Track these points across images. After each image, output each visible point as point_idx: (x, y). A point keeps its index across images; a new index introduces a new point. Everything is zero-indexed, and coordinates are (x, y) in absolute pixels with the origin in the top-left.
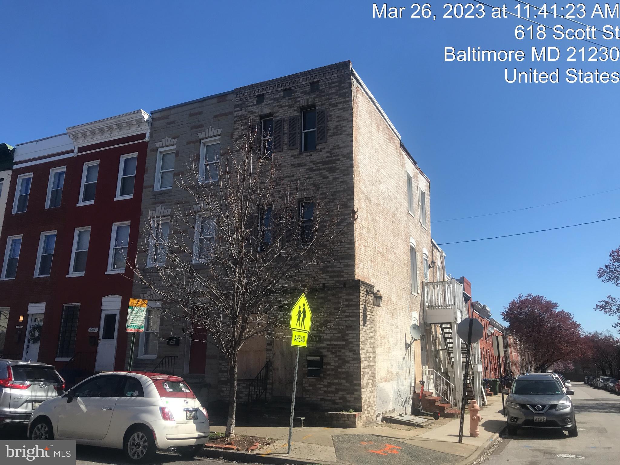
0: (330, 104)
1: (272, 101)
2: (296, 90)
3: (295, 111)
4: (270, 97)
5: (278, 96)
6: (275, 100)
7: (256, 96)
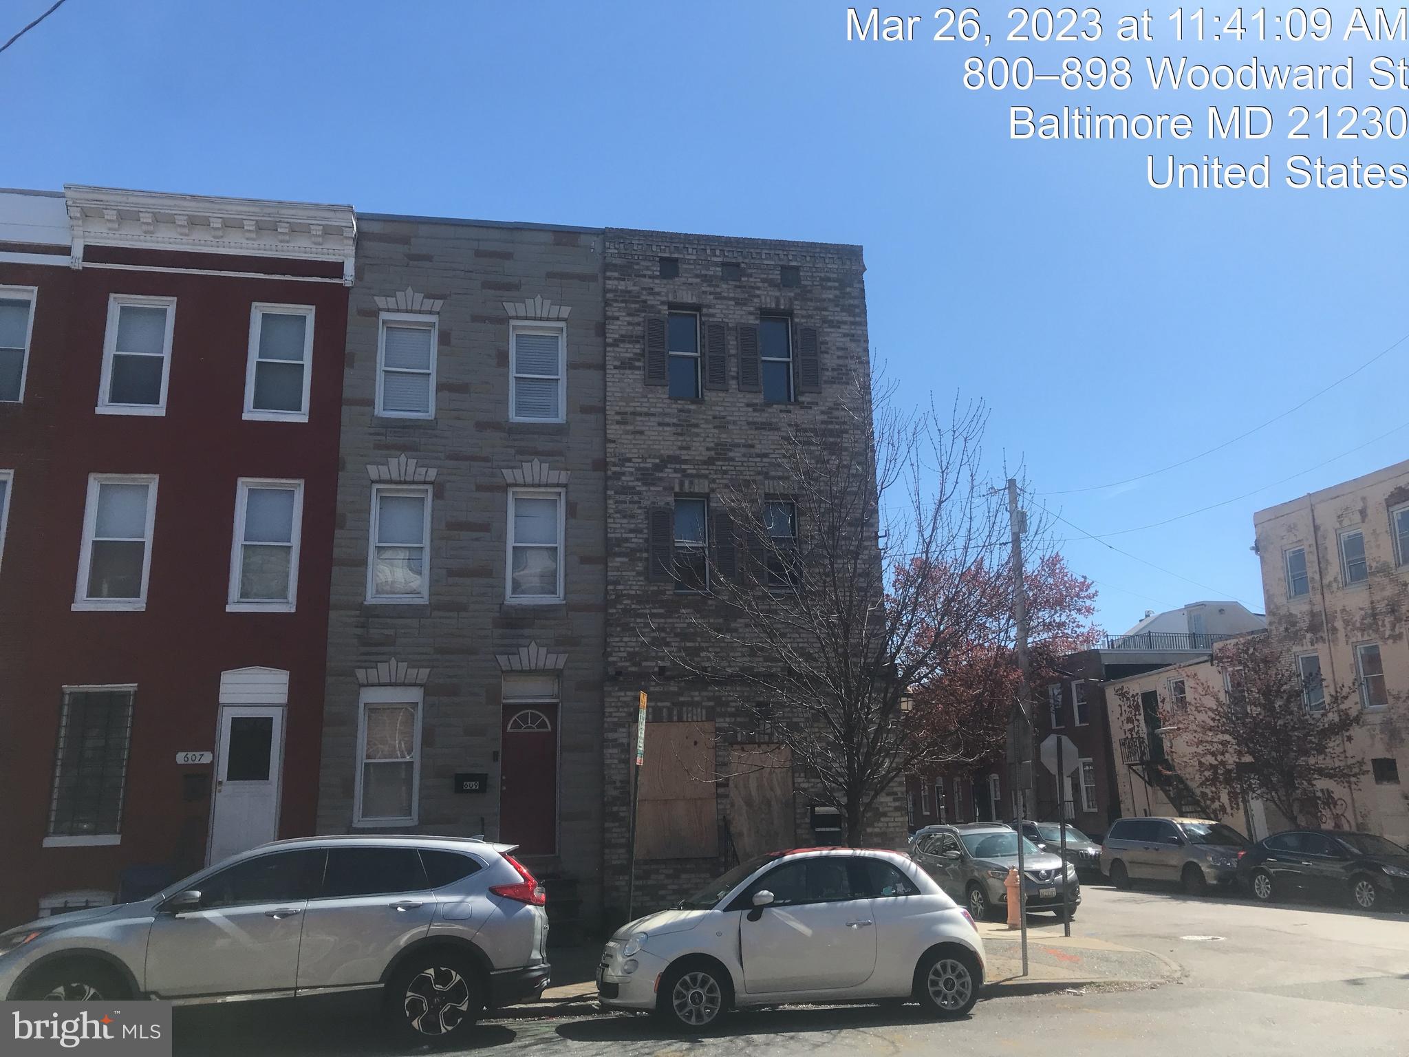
0: (825, 320)
1: (698, 280)
2: (750, 271)
3: (751, 313)
4: (692, 269)
5: (712, 273)
6: (705, 278)
7: (657, 259)
